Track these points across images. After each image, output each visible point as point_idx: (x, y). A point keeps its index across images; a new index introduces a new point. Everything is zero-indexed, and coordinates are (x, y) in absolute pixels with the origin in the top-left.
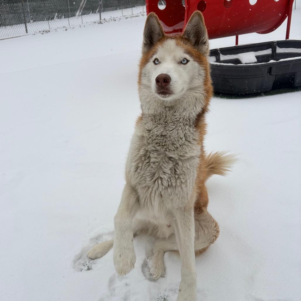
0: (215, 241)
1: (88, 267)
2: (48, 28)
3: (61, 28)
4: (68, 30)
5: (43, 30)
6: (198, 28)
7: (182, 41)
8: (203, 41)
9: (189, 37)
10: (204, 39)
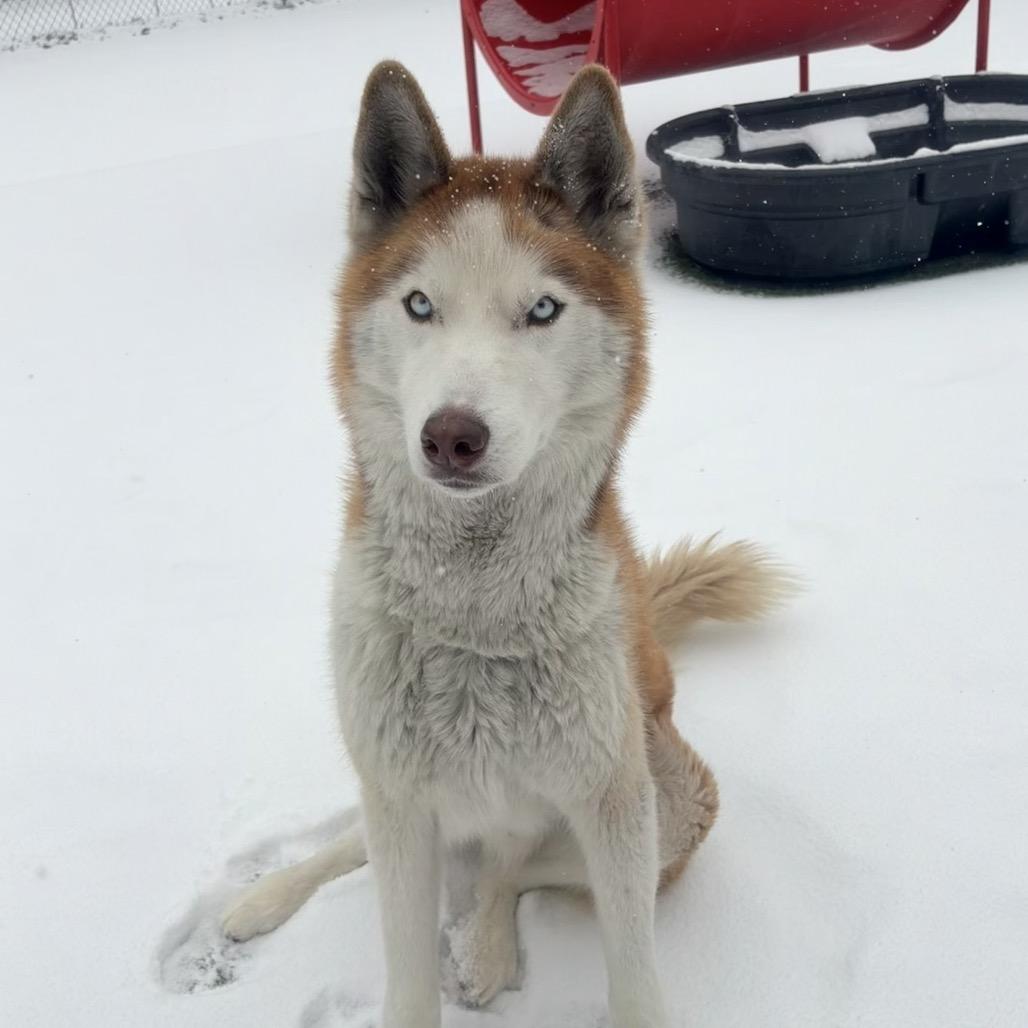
0: (701, 846)
1: (219, 972)
2: (69, 24)
3: (124, 23)
4: (151, 32)
5: (47, 29)
6: (598, 137)
7: (529, 203)
8: (618, 198)
9: (560, 180)
10: (622, 191)
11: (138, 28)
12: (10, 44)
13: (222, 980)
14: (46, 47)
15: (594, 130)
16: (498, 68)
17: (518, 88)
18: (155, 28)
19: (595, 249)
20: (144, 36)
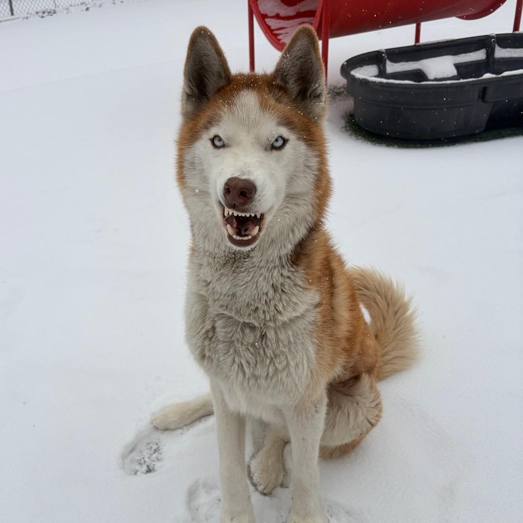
1: (148, 466)
2: (52, 6)
3: (78, 5)
4: (90, 9)
5: (43, 8)
6: (305, 62)
7: (270, 92)
8: (314, 92)
9: (286, 82)
10: (316, 88)
11: (84, 7)
12: (26, 15)
13: (149, 470)
14: (42, 17)
15: (304, 58)
16: (265, 29)
17: (275, 40)
18: (92, 7)
19: (302, 114)
20: (87, 12)
